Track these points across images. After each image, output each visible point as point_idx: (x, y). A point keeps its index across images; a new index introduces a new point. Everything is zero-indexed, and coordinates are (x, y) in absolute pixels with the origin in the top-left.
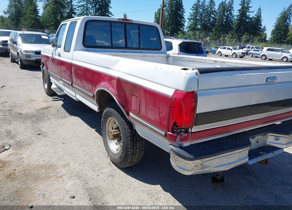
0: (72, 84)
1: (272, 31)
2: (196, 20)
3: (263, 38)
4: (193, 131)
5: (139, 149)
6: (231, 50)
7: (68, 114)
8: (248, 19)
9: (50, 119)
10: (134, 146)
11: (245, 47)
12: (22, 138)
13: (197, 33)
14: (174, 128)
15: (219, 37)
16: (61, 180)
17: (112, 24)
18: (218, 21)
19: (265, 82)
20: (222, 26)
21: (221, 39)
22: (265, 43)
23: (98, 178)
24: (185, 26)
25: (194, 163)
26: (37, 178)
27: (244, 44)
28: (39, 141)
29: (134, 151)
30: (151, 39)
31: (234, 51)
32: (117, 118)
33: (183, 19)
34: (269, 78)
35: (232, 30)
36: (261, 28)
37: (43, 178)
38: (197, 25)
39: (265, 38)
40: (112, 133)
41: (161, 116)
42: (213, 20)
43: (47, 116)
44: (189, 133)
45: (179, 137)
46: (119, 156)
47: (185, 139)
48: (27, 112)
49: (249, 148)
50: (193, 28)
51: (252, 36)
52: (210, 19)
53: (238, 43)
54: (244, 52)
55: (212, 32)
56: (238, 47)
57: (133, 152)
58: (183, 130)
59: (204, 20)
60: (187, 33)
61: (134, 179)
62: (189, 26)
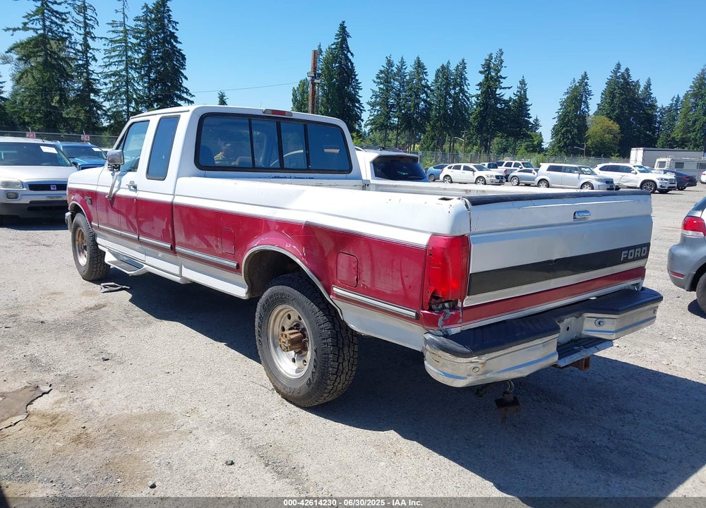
0: (173, 248)
1: (554, 129)
2: (387, 105)
3: (535, 143)
4: (464, 306)
5: (349, 361)
6: (473, 170)
7: (151, 318)
8: (501, 104)
9: (114, 329)
10: (339, 356)
11: (501, 164)
12: (70, 369)
13: (392, 135)
14: (432, 302)
15: (441, 143)
16: (193, 438)
17: (253, 122)
18: (436, 109)
19: (571, 220)
20: (445, 120)
21: (446, 146)
22: (541, 155)
23: (266, 428)
24: (362, 121)
25: (471, 362)
26: (140, 438)
27: (497, 158)
28: (110, 371)
29: (338, 366)
30: (326, 150)
31: (478, 173)
32: (299, 305)
33: (357, 105)
34: (578, 212)
35: (468, 128)
36: (530, 123)
37: (152, 437)
38: (390, 118)
39: (540, 144)
40: (288, 335)
41: (406, 284)
42: (426, 106)
43: (106, 324)
44: (458, 309)
45: (442, 318)
46: (305, 380)
47: (453, 320)
48: (56, 317)
49: (558, 335)
50: (381, 125)
51: (511, 139)
52: (418, 104)
53: (484, 156)
54: (501, 174)
55: (424, 132)
56: (487, 164)
57: (338, 369)
58: (446, 305)
59: (404, 106)
60: (369, 135)
61: (340, 424)
62: (373, 119)
